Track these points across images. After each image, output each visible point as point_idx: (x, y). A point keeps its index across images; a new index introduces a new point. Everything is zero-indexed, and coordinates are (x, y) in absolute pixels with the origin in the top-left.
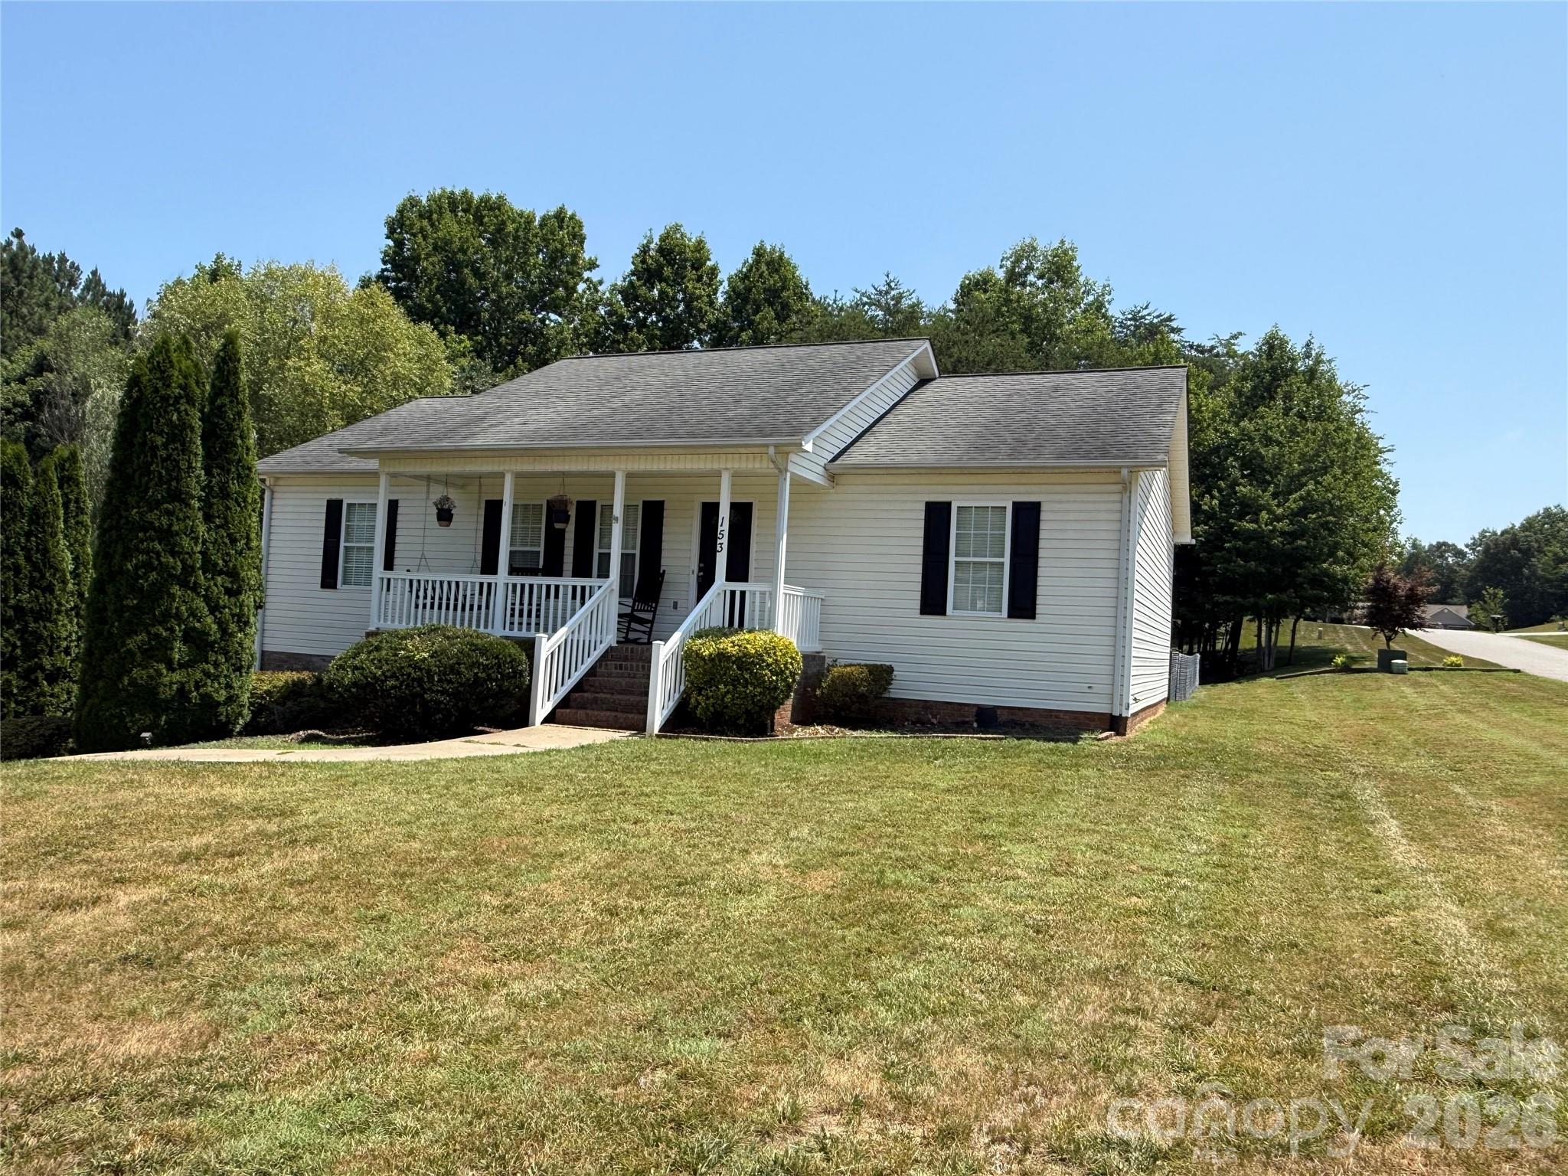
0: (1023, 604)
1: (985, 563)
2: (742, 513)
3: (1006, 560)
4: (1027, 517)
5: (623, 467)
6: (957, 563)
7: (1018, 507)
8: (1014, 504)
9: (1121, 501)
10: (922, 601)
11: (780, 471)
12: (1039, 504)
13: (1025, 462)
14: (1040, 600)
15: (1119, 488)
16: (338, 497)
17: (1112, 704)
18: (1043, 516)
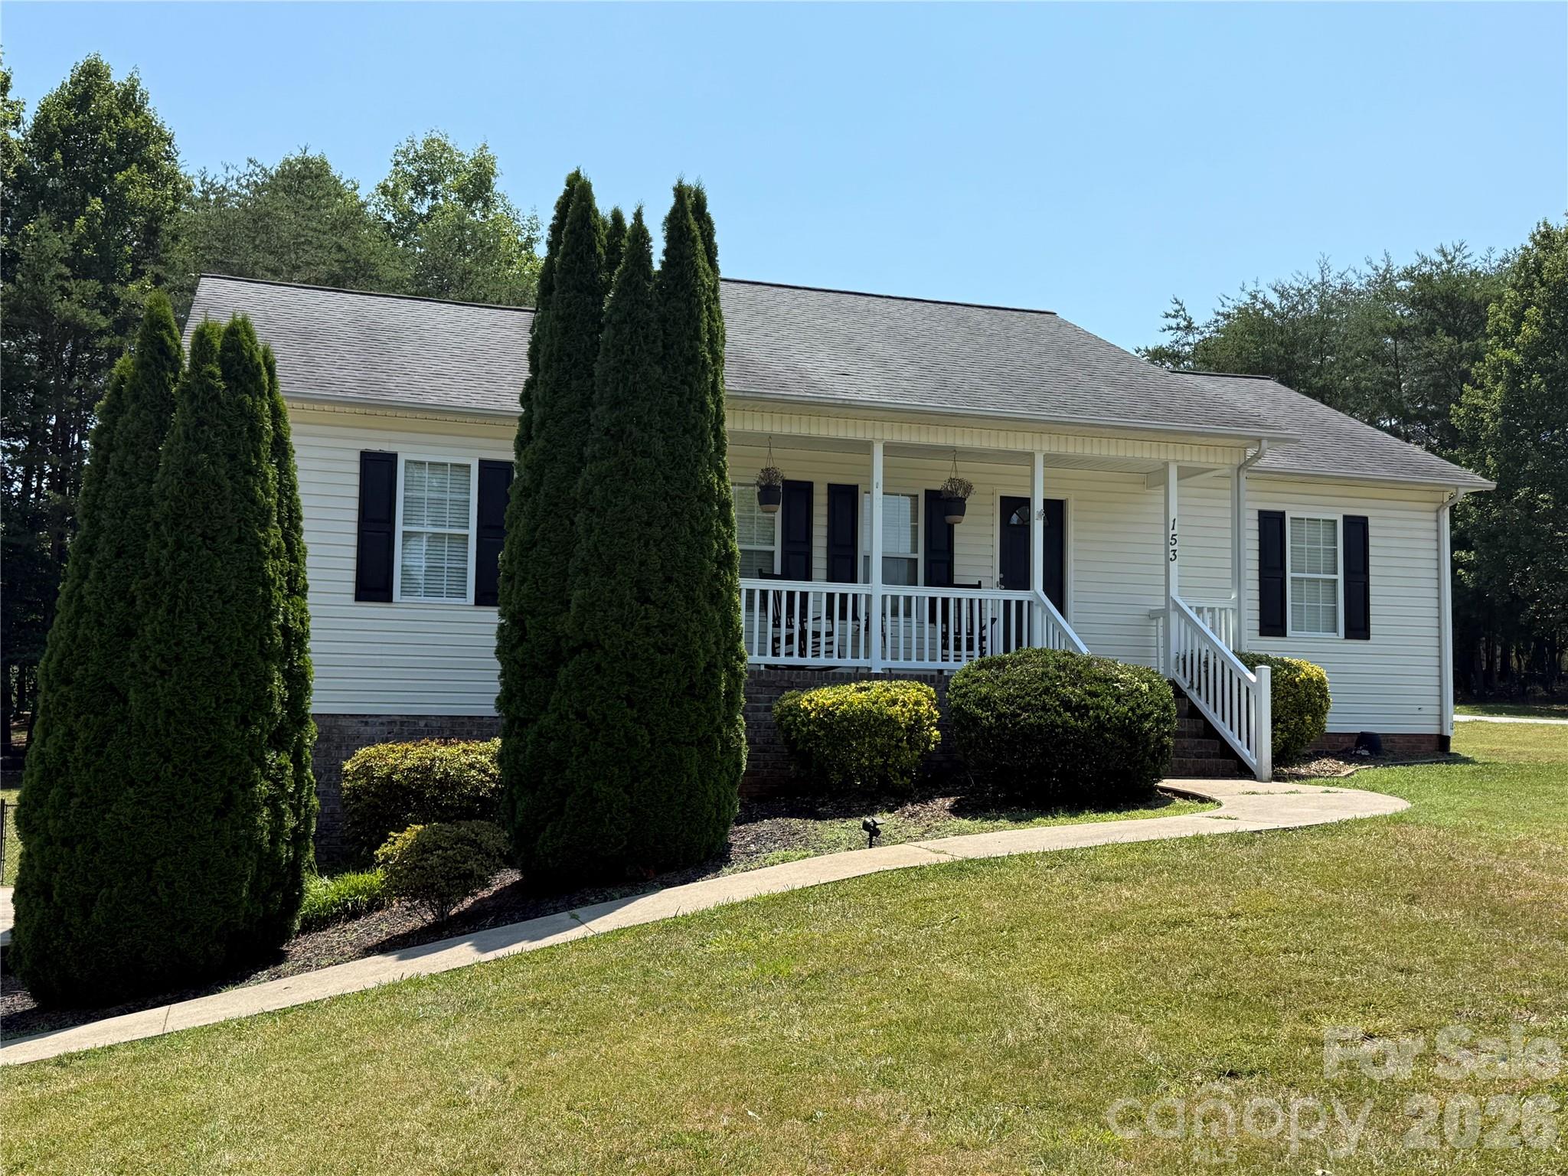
0: (1358, 626)
1: (1318, 580)
2: (1055, 510)
3: (1340, 577)
4: (1357, 530)
5: (1046, 448)
6: (1293, 579)
7: (1348, 520)
8: (1345, 516)
9: (1437, 521)
10: (1261, 621)
11: (1239, 469)
12: (1366, 519)
13: (1370, 474)
14: (1373, 620)
15: (1434, 506)
16: (387, 448)
17: (1441, 724)
18: (1372, 532)
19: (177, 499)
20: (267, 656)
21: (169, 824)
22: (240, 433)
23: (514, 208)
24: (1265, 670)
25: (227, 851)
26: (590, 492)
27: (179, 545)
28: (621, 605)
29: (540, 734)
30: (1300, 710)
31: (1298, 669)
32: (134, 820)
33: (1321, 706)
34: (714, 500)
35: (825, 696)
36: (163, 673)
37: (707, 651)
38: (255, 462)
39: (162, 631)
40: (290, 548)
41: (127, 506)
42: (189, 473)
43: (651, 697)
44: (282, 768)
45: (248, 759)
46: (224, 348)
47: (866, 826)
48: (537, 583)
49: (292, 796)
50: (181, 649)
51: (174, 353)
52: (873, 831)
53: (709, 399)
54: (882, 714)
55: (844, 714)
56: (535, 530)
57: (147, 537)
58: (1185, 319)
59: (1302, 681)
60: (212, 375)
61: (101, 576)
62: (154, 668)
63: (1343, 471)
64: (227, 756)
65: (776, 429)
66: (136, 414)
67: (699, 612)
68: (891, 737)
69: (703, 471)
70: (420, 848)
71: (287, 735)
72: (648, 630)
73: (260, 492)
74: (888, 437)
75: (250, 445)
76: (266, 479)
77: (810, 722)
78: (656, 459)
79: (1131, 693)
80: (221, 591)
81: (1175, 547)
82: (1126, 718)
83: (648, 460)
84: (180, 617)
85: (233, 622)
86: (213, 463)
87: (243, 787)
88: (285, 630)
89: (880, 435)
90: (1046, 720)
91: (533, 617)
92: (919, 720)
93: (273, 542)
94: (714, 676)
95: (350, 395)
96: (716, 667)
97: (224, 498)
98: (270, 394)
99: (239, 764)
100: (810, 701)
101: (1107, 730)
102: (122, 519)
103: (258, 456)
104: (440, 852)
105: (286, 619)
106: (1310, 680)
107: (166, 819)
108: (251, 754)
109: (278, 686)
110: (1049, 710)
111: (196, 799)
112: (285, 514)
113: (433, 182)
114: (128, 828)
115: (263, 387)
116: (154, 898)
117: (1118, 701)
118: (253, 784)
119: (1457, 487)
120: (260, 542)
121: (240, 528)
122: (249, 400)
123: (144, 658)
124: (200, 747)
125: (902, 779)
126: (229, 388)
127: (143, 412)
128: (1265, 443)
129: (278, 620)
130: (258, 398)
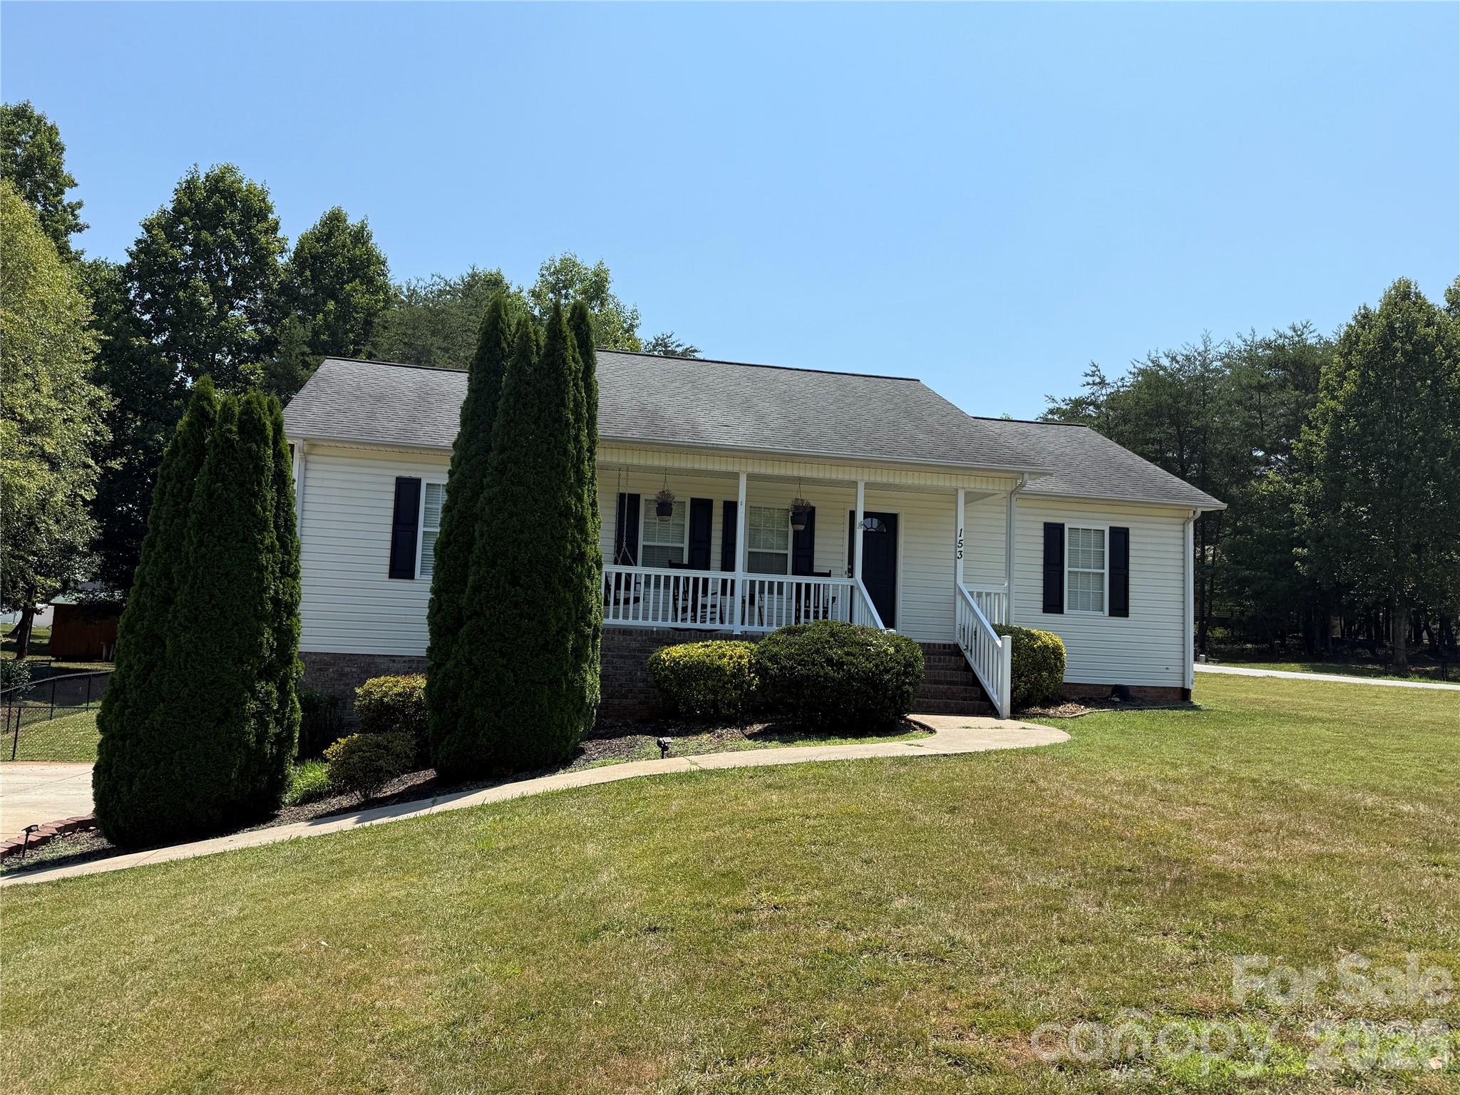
0: (1120, 606)
1: (1089, 573)
3: (1106, 571)
4: (1120, 538)
5: (866, 478)
6: (1069, 572)
7: (1114, 530)
8: (1110, 527)
9: (1184, 531)
10: (1044, 602)
11: (1011, 494)
12: (1127, 529)
13: (1129, 498)
14: (1131, 603)
15: (1182, 521)
16: (414, 475)
17: (1184, 680)
18: (1131, 539)
19: (201, 513)
20: (261, 617)
21: (185, 727)
22: (248, 469)
23: (621, 304)
24: (1008, 638)
25: (223, 747)
26: (484, 510)
27: (201, 543)
28: (497, 587)
29: (446, 675)
30: (1038, 667)
31: (1038, 638)
32: (162, 725)
33: (1056, 665)
34: (572, 515)
35: (677, 651)
36: (186, 628)
37: (559, 620)
38: (256, 488)
39: (186, 600)
40: (284, 545)
41: (174, 517)
42: (210, 496)
43: (517, 651)
44: (269, 693)
45: (241, 686)
46: (242, 413)
47: (659, 744)
48: (449, 571)
49: (277, 712)
50: (198, 613)
51: (211, 416)
52: (664, 748)
53: (571, 447)
54: (712, 664)
55: (685, 665)
56: (450, 534)
57: (184, 538)
58: (1100, 377)
59: (1039, 647)
60: (230, 431)
61: (156, 563)
62: (180, 624)
63: (1109, 495)
64: (226, 685)
65: (669, 464)
66: (184, 456)
67: (553, 592)
68: (719, 680)
69: (562, 496)
70: (350, 750)
71: (276, 671)
72: (516, 605)
73: (259, 508)
74: (750, 470)
75: (255, 477)
76: (266, 500)
77: (667, 668)
78: (528, 487)
79: (878, 654)
80: (227, 574)
81: (962, 549)
82: (870, 672)
83: (522, 488)
84: (198, 592)
85: (234, 595)
86: (226, 489)
87: (236, 705)
88: (276, 601)
89: (745, 468)
90: (812, 672)
91: (447, 593)
92: (740, 669)
93: (267, 541)
94: (564, 637)
95: (388, 439)
96: (566, 631)
97: (233, 512)
98: (276, 443)
99: (234, 690)
100: (667, 654)
101: (855, 680)
102: (170, 525)
103: (259, 484)
104: (360, 754)
105: (276, 592)
106: (1047, 647)
107: (183, 724)
108: (243, 683)
109: (268, 636)
110: (816, 665)
111: (203, 712)
112: (281, 522)
113: (565, 287)
114: (158, 730)
115: (267, 437)
116: (173, 777)
117: (867, 660)
118: (245, 703)
119: (1197, 507)
120: (257, 542)
121: (244, 532)
122: (254, 447)
123: (175, 617)
124: (207, 678)
125: (729, 710)
126: (242, 439)
127: (188, 455)
128: (1026, 476)
129: (270, 593)
130: (262, 446)
